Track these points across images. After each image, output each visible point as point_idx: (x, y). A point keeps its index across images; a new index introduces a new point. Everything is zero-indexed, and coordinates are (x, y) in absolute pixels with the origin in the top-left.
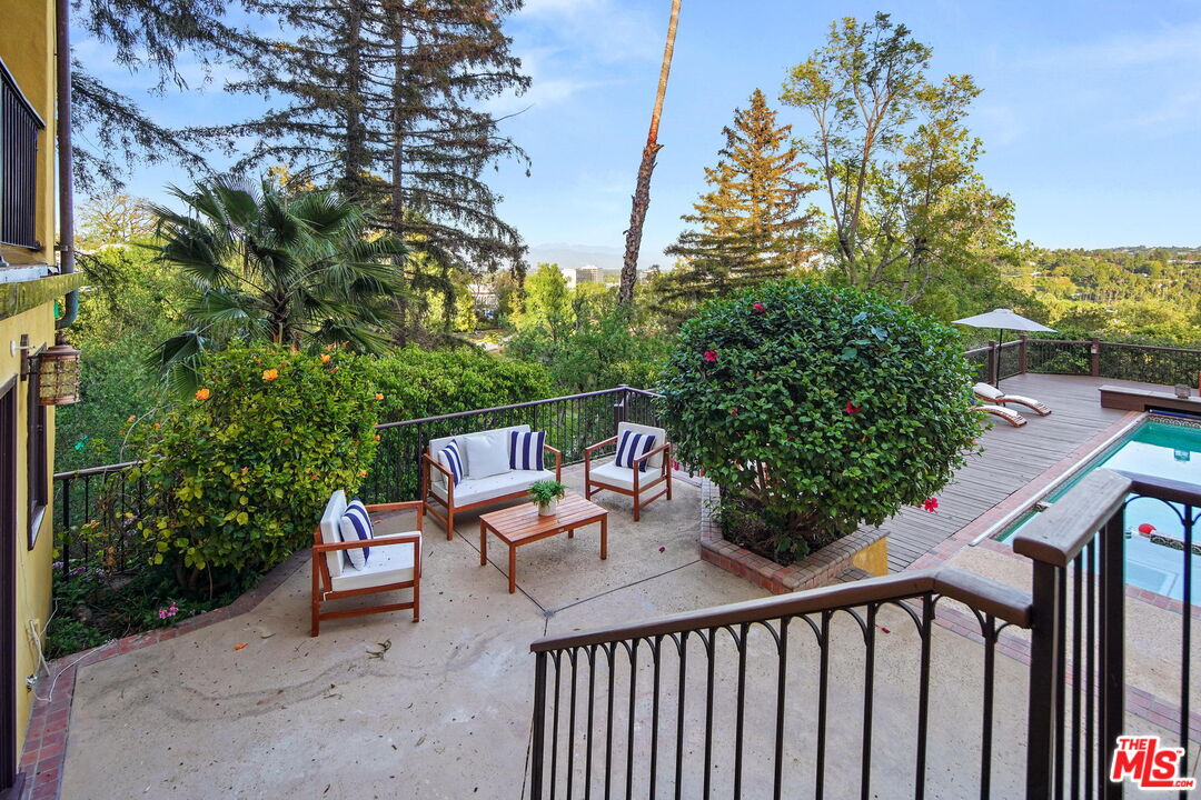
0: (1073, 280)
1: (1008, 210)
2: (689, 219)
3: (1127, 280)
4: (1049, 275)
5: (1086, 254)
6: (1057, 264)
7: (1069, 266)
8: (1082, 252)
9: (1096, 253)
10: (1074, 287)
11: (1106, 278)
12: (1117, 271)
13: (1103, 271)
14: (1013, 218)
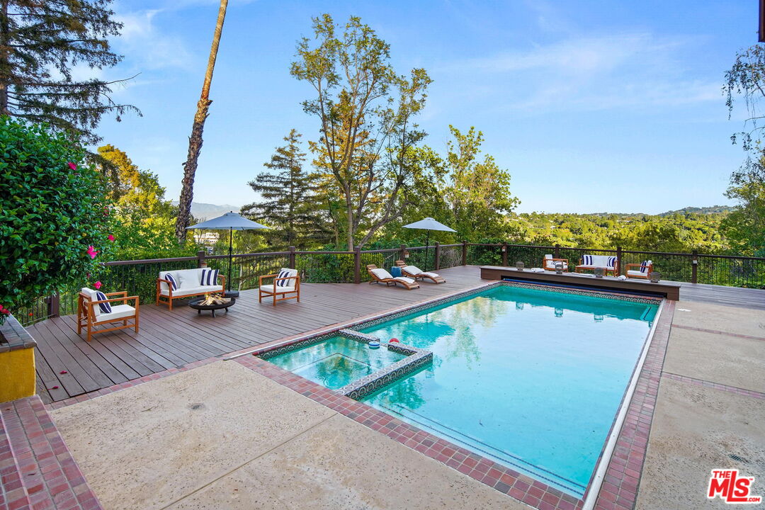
0: (571, 231)
1: (507, 179)
2: (270, 166)
3: (597, 231)
4: (559, 228)
5: (578, 216)
6: (563, 222)
7: (569, 223)
8: (575, 215)
9: (584, 216)
10: (571, 234)
11: (587, 230)
12: (592, 225)
13: (585, 226)
14: (509, 184)
